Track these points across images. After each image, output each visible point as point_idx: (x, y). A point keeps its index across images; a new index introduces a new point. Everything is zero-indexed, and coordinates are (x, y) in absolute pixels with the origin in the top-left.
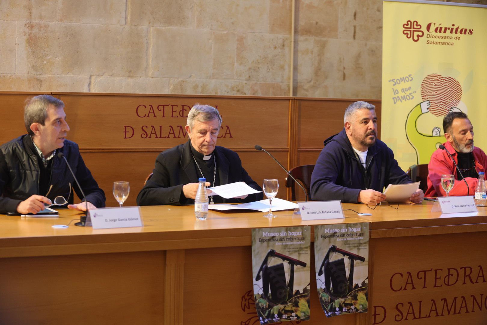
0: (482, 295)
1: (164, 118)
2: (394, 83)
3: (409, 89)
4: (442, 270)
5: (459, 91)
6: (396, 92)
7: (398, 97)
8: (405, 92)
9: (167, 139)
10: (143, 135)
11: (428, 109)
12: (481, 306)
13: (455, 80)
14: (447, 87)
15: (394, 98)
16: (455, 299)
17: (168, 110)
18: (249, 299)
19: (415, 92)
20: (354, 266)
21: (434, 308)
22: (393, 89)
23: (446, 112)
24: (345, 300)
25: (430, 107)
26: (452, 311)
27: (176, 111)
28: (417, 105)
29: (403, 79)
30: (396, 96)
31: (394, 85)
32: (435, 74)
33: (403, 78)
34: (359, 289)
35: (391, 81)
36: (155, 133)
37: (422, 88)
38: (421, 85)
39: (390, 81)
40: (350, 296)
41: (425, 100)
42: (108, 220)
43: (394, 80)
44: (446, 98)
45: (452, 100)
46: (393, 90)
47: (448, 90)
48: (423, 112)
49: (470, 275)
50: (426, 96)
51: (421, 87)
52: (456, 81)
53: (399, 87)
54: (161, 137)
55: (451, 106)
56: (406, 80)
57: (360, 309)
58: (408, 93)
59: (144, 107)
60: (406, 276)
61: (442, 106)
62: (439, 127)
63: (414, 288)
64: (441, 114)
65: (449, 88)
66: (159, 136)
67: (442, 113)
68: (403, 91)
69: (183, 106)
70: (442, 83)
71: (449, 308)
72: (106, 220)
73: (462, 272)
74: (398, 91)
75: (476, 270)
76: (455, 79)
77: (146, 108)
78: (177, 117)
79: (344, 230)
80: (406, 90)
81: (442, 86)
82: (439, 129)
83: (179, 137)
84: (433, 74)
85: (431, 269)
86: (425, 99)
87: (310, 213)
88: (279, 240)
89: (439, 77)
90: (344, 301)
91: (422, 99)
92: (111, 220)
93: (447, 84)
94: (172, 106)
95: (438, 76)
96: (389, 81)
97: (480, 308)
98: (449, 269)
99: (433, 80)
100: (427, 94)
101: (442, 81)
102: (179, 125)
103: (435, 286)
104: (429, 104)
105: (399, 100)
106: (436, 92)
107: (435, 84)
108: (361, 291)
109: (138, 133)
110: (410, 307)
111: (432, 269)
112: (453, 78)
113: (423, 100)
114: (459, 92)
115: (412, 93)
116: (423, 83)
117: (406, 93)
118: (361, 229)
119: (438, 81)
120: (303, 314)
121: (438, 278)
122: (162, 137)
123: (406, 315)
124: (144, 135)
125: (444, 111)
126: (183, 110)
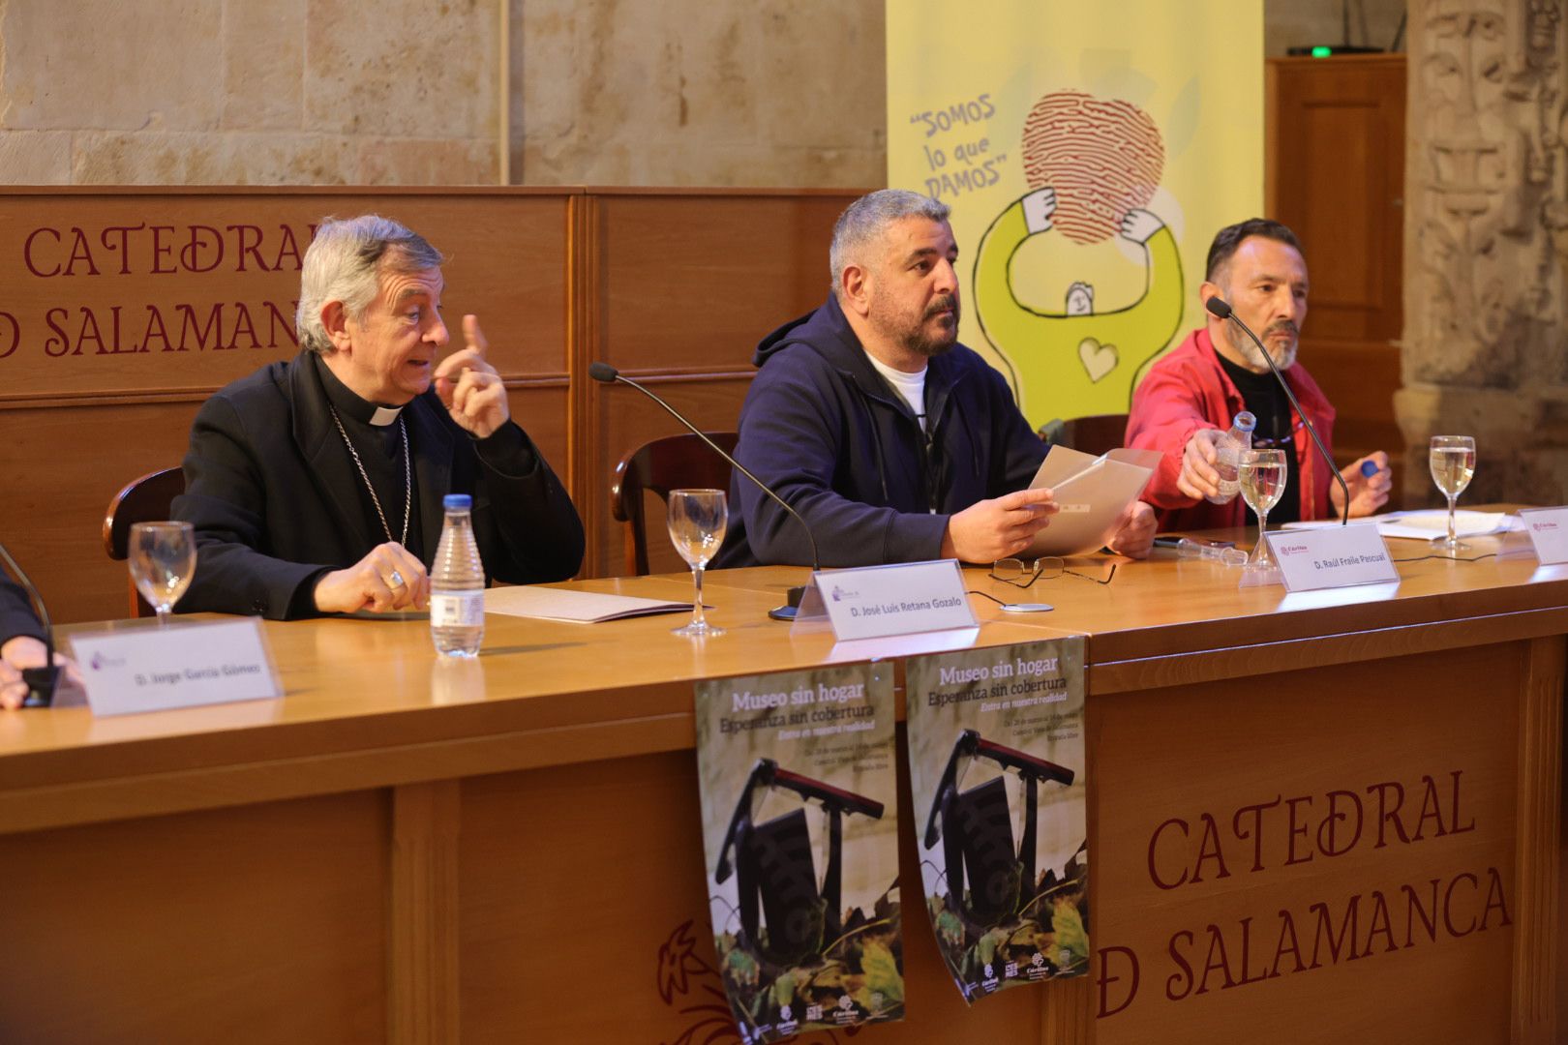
0: (1435, 882)
1: (128, 275)
2: (929, 127)
3: (983, 147)
4: (1309, 799)
5: (1153, 149)
6: (936, 159)
7: (944, 177)
8: (970, 159)
9: (137, 355)
10: (52, 345)
11: (1048, 217)
12: (1434, 922)
13: (1138, 113)
14: (1111, 136)
15: (929, 183)
16: (1354, 901)
17: (140, 245)
18: (683, 957)
19: (1004, 157)
20: (1039, 802)
21: (1288, 944)
22: (926, 148)
23: (1110, 227)
24: (1012, 935)
25: (1056, 212)
26: (1345, 951)
27: (169, 250)
28: (1012, 205)
29: (960, 113)
30: (938, 173)
31: (930, 134)
32: (1069, 91)
33: (961, 107)
34: (1057, 887)
35: (918, 119)
36: (97, 337)
37: (1025, 143)
38: (1024, 132)
39: (915, 117)
40: (1028, 918)
41: (1039, 185)
42: (149, 678)
43: (929, 114)
44: (1108, 178)
45: (1130, 184)
46: (925, 152)
47: (1116, 149)
48: (1032, 230)
49: (1398, 813)
50: (1040, 171)
51: (1024, 140)
52: (1142, 114)
53: (947, 141)
54: (116, 350)
55: (1129, 206)
56: (971, 115)
57: (1064, 962)
58: (978, 161)
59: (53, 237)
60: (1198, 827)
61: (1098, 205)
62: (1088, 283)
63: (1224, 873)
64: (1096, 236)
65: (1117, 142)
66: (109, 346)
67: (1097, 233)
68: (959, 154)
69: (194, 229)
70: (1096, 123)
71: (1336, 938)
72: (140, 680)
73: (1371, 803)
74: (944, 158)
75: (1416, 793)
76: (1137, 109)
77: (59, 239)
78: (175, 271)
79: (1003, 669)
80: (972, 150)
81: (1093, 134)
82: (1089, 290)
83: (182, 348)
84: (1065, 92)
85: (1275, 799)
86: (1040, 182)
87: (861, 612)
88: (787, 720)
89: (1085, 102)
90: (1008, 936)
91: (1026, 181)
92: (158, 679)
93: (1113, 127)
94: (156, 230)
95: (1081, 100)
96: (913, 121)
97: (1432, 932)
98: (1332, 796)
99: (1061, 114)
100: (1044, 165)
101: (1095, 114)
102: (184, 303)
103: (1291, 861)
104: (1050, 200)
105: (949, 189)
106: (1075, 157)
107: (1070, 126)
108: (1062, 898)
109: (35, 337)
110: (1213, 944)
111: (1279, 797)
112: (1133, 104)
113: (1032, 187)
114: (1153, 153)
115: (991, 163)
116: (1029, 123)
117: (969, 163)
118: (1059, 665)
119: (1081, 117)
120: (877, 999)
121: (1299, 831)
122: (120, 349)
123: (1201, 976)
124: (57, 342)
125: (1105, 225)
126: (194, 244)
